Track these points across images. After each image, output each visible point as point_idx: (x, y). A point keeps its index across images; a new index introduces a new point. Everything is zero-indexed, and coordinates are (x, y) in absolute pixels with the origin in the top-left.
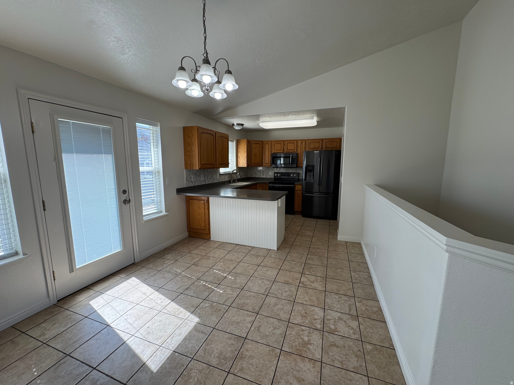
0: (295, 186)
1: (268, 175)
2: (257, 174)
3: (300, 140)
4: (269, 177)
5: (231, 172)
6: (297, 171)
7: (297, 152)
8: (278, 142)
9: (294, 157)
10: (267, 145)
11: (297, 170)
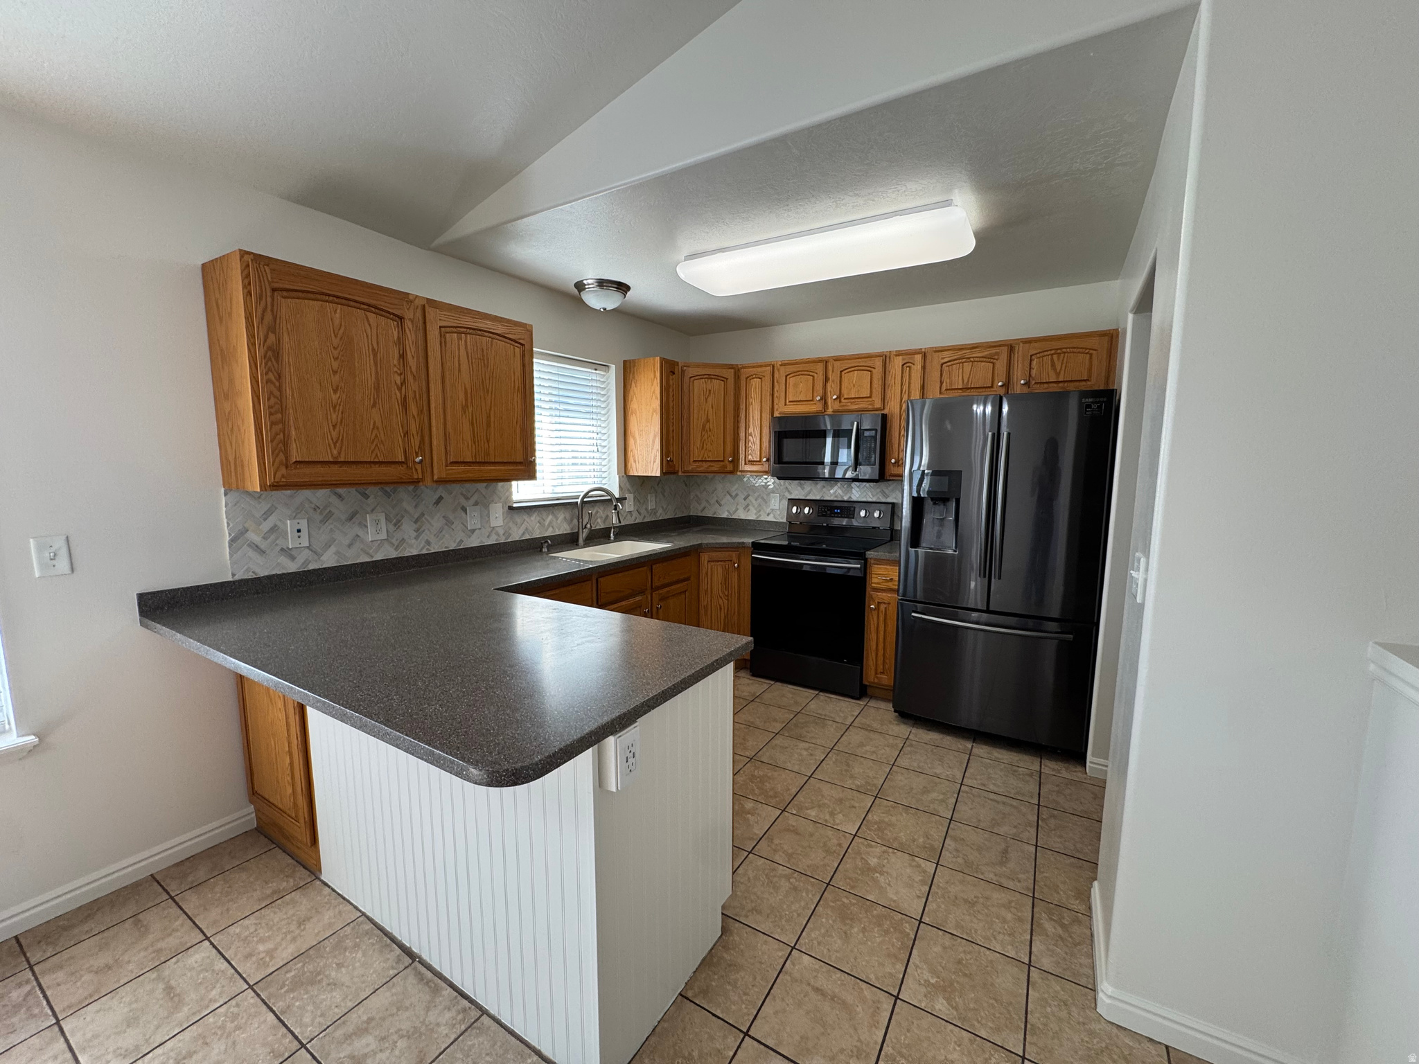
0: (865, 568)
1: (768, 511)
2: (722, 503)
3: (899, 354)
4: (770, 518)
5: (577, 497)
6: (887, 496)
7: (885, 412)
8: (800, 367)
9: (867, 434)
10: (755, 383)
11: (887, 491)
